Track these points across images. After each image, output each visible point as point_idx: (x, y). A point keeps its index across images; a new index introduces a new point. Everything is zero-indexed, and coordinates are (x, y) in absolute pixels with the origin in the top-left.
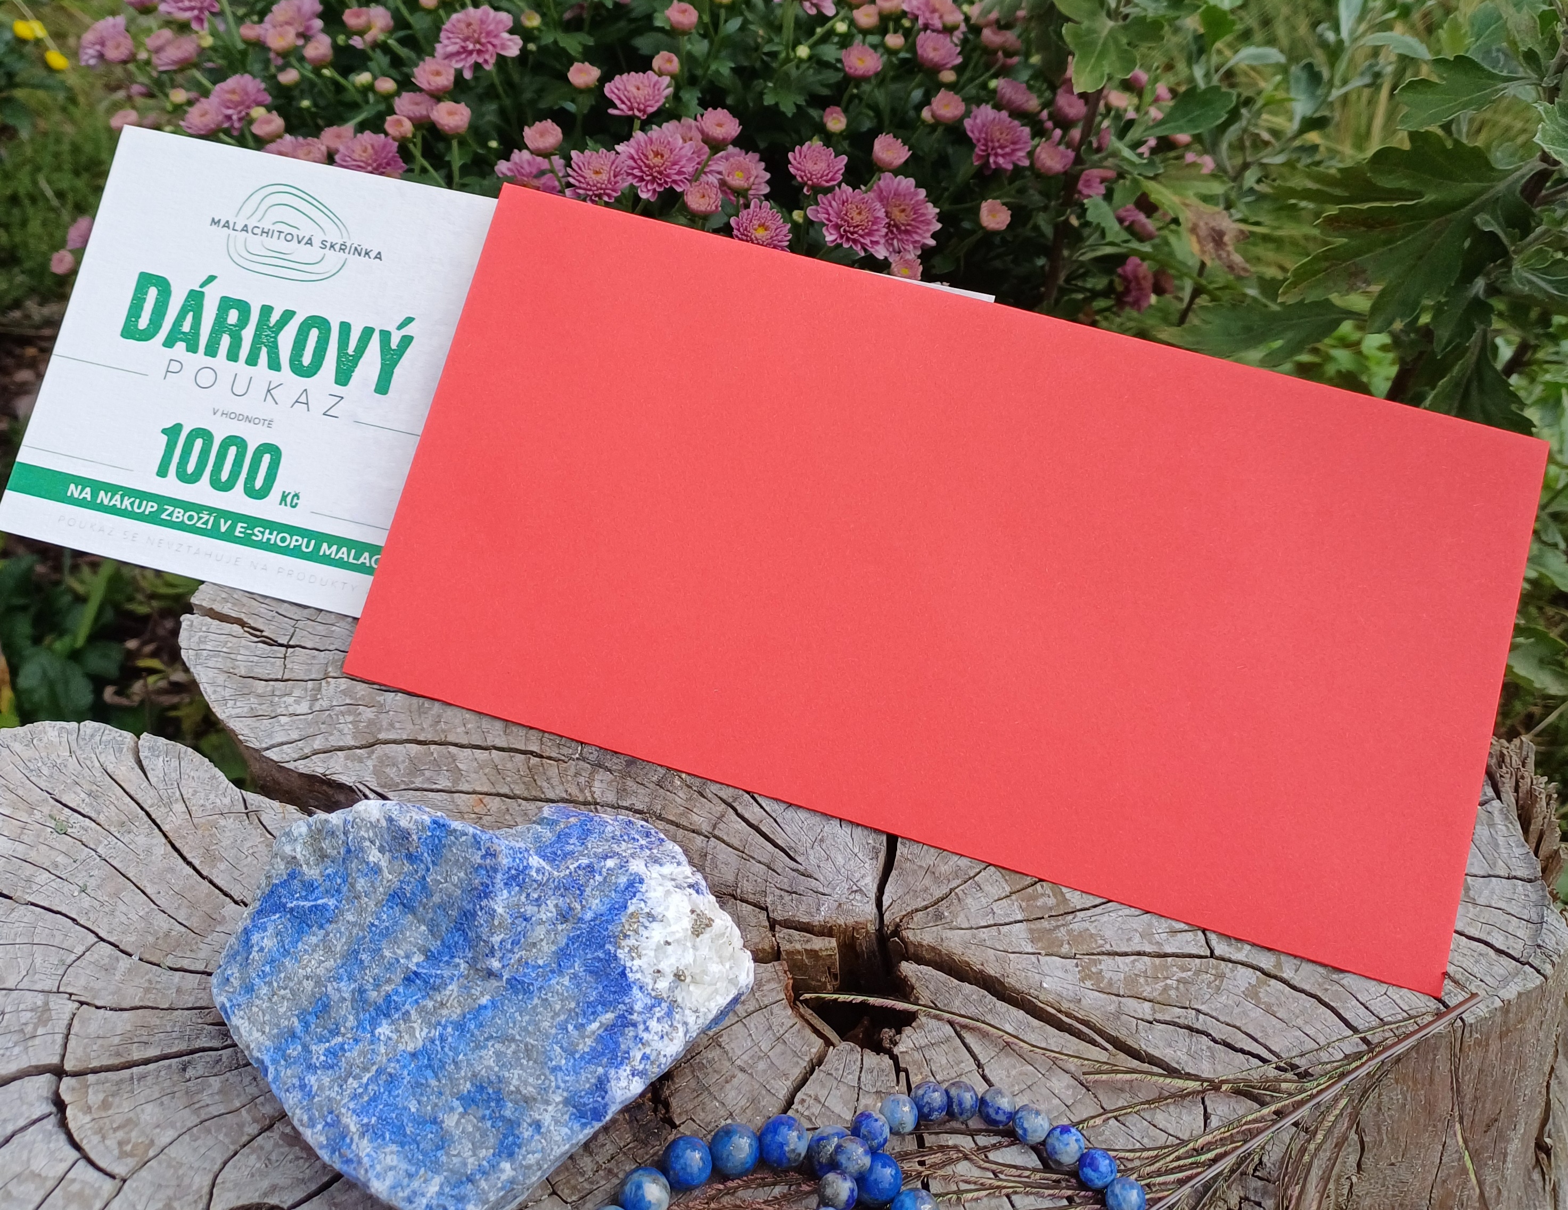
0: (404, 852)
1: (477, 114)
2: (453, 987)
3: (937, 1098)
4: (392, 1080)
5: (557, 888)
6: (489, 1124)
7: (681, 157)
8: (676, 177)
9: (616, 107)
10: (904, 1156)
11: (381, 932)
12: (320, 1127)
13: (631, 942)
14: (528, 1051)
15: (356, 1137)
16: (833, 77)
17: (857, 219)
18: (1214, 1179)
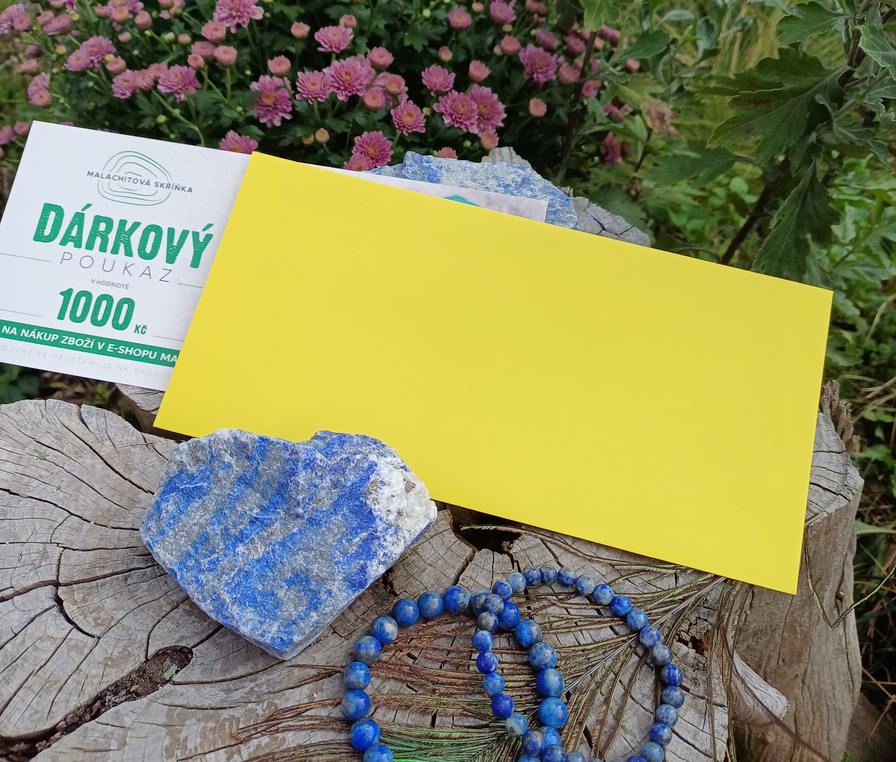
0: (244, 455)
1: (240, 54)
2: (277, 524)
3: (536, 574)
4: (248, 574)
5: (331, 470)
6: (303, 594)
7: (360, 76)
8: (359, 87)
9: (322, 47)
10: (519, 605)
11: (235, 498)
12: (209, 601)
13: (374, 496)
14: (321, 555)
15: (230, 605)
16: (442, 30)
17: (462, 110)
18: (684, 609)
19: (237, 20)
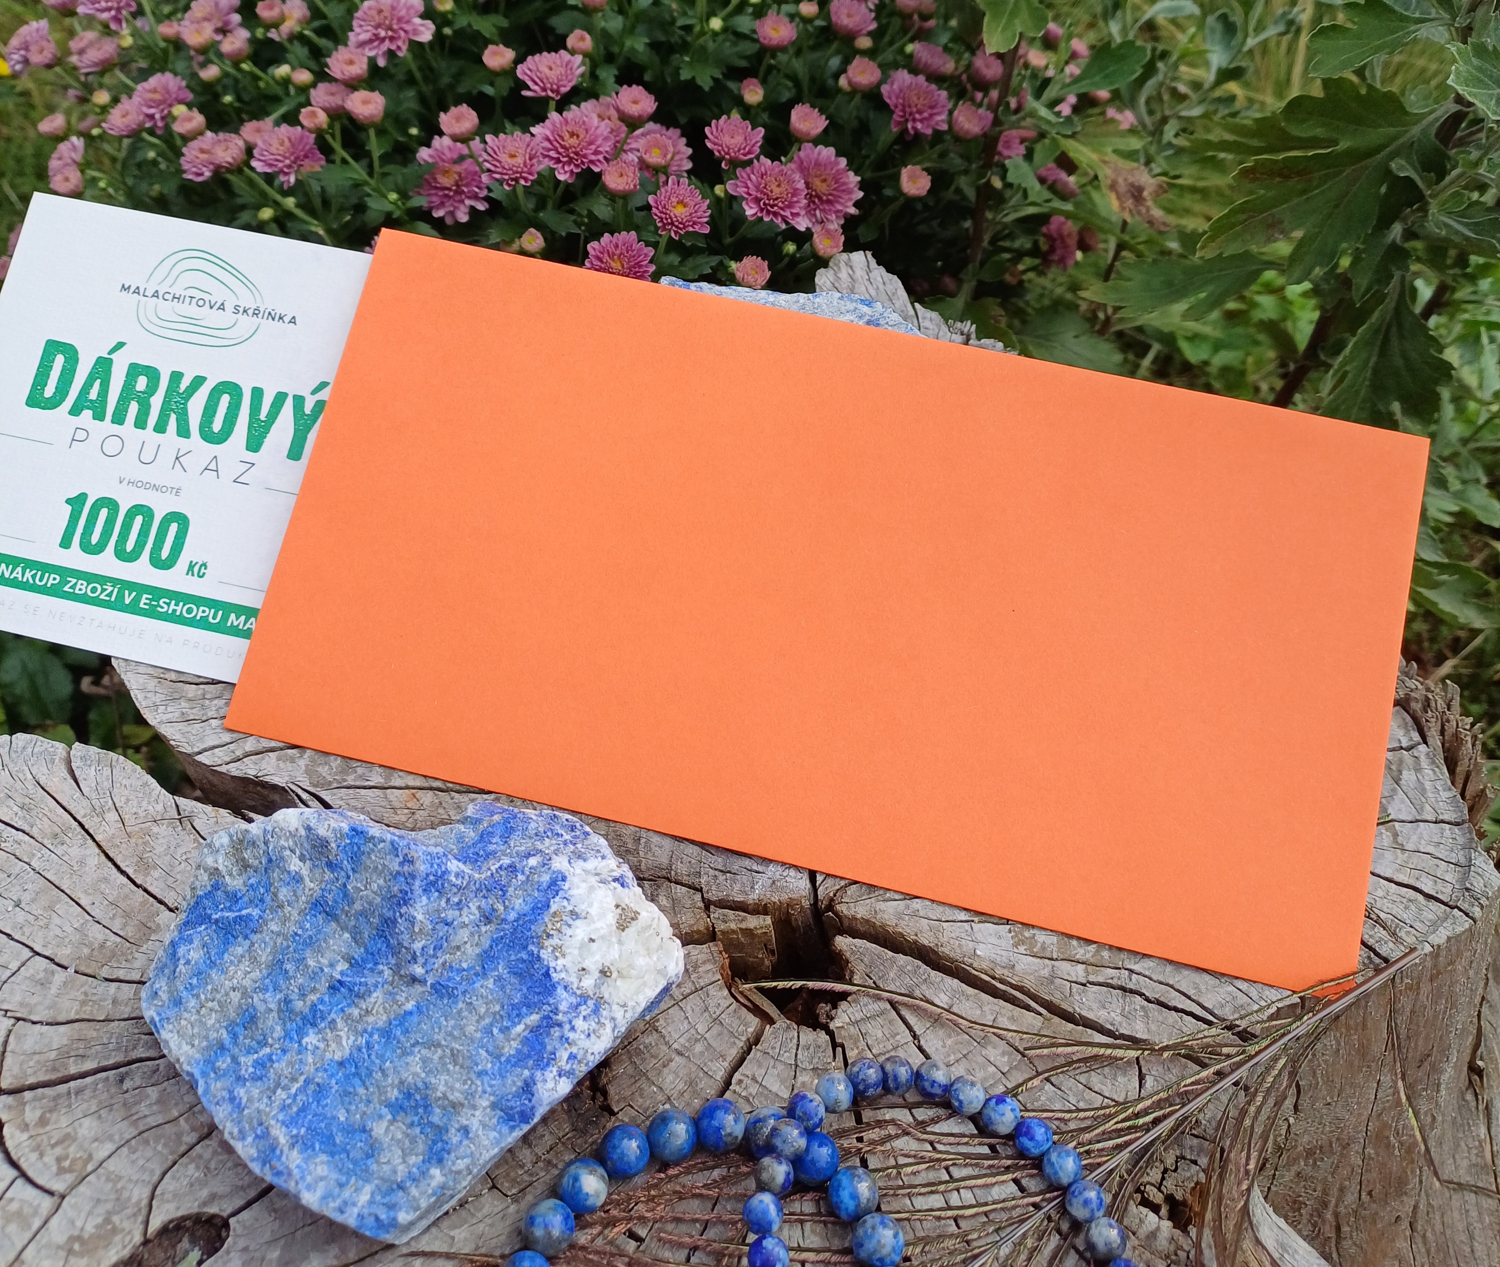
0: (325, 860)
1: (393, 102)
2: (377, 995)
3: (872, 1074)
4: (321, 1090)
5: (479, 890)
6: (417, 1130)
7: (597, 137)
8: (593, 158)
9: (528, 88)
10: (842, 1133)
11: (305, 941)
12: (250, 1139)
13: (555, 941)
14: (454, 1055)
15: (286, 1149)
16: (750, 48)
17: (777, 191)
18: (1152, 1143)
19: (387, 45)
